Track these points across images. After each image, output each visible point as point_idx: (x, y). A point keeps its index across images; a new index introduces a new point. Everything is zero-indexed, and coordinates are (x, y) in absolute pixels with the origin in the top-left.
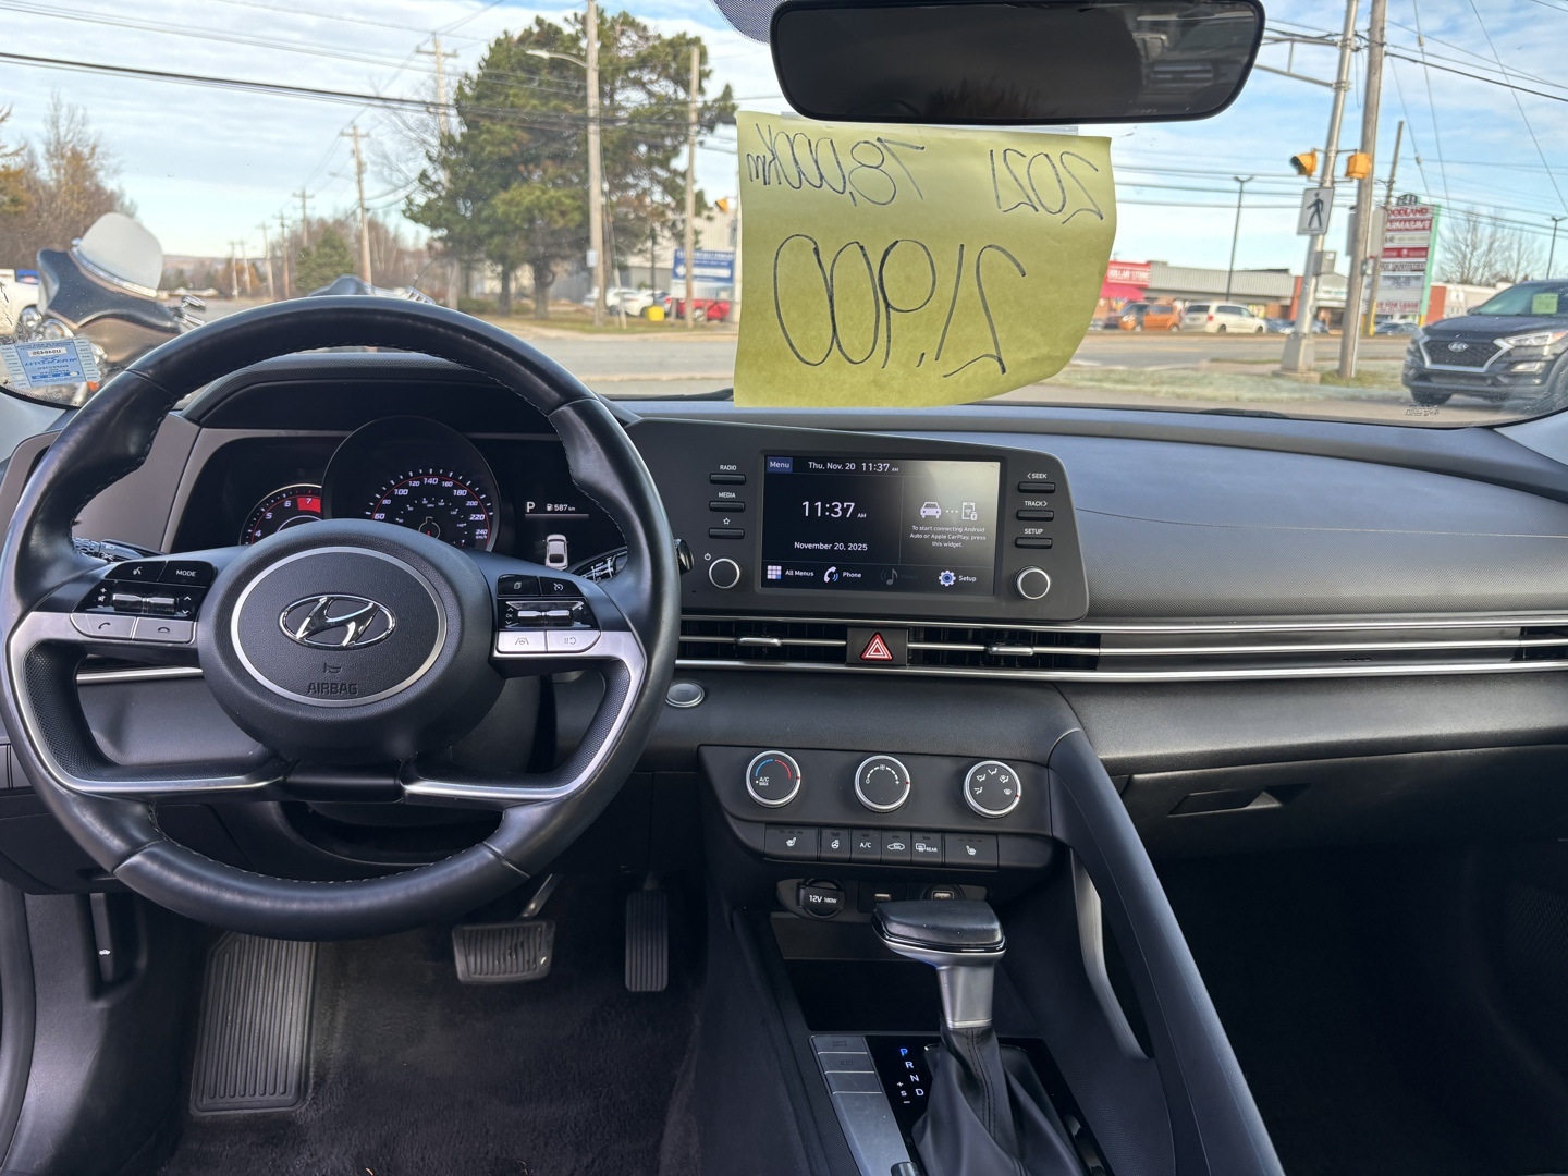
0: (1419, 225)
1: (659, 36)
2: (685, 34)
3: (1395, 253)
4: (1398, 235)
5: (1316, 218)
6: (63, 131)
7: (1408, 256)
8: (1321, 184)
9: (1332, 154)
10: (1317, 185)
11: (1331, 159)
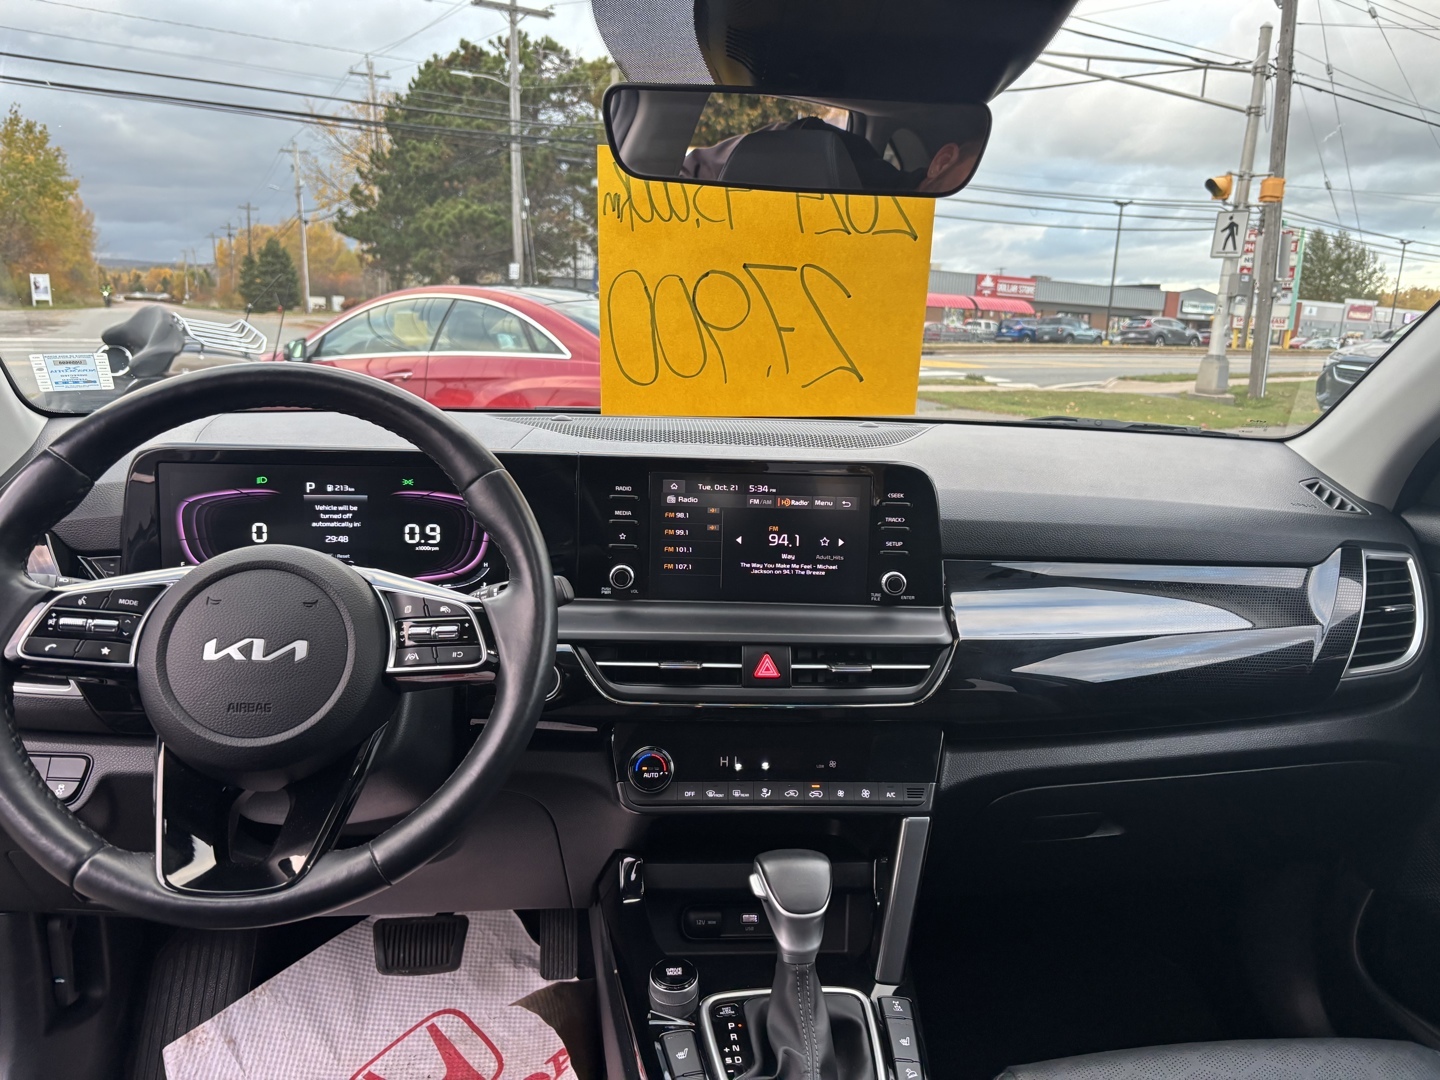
5: (1230, 240)
8: (1236, 207)
9: (1246, 177)
10: (1230, 208)
11: (1245, 182)
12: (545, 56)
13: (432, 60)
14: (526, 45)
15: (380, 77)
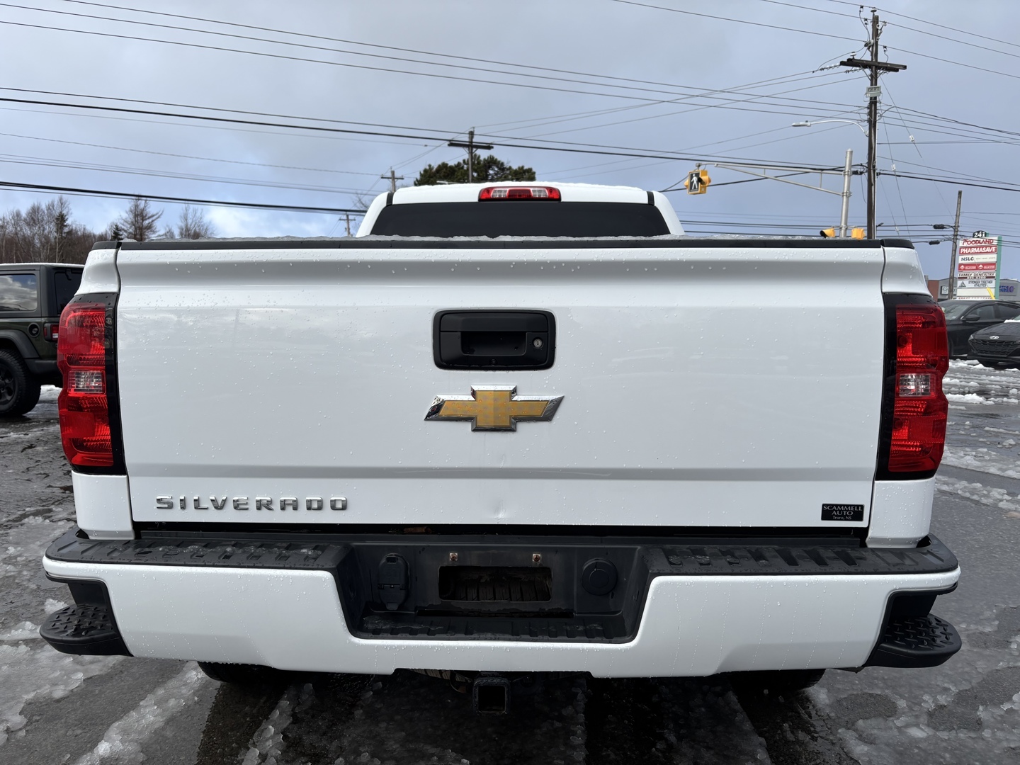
0: (988, 250)
1: (510, 168)
2: (523, 167)
3: (975, 267)
4: (975, 257)
6: (190, 221)
7: (983, 269)
11: (843, 231)
12: (489, 167)
13: (428, 168)
14: (479, 163)
15: (397, 179)
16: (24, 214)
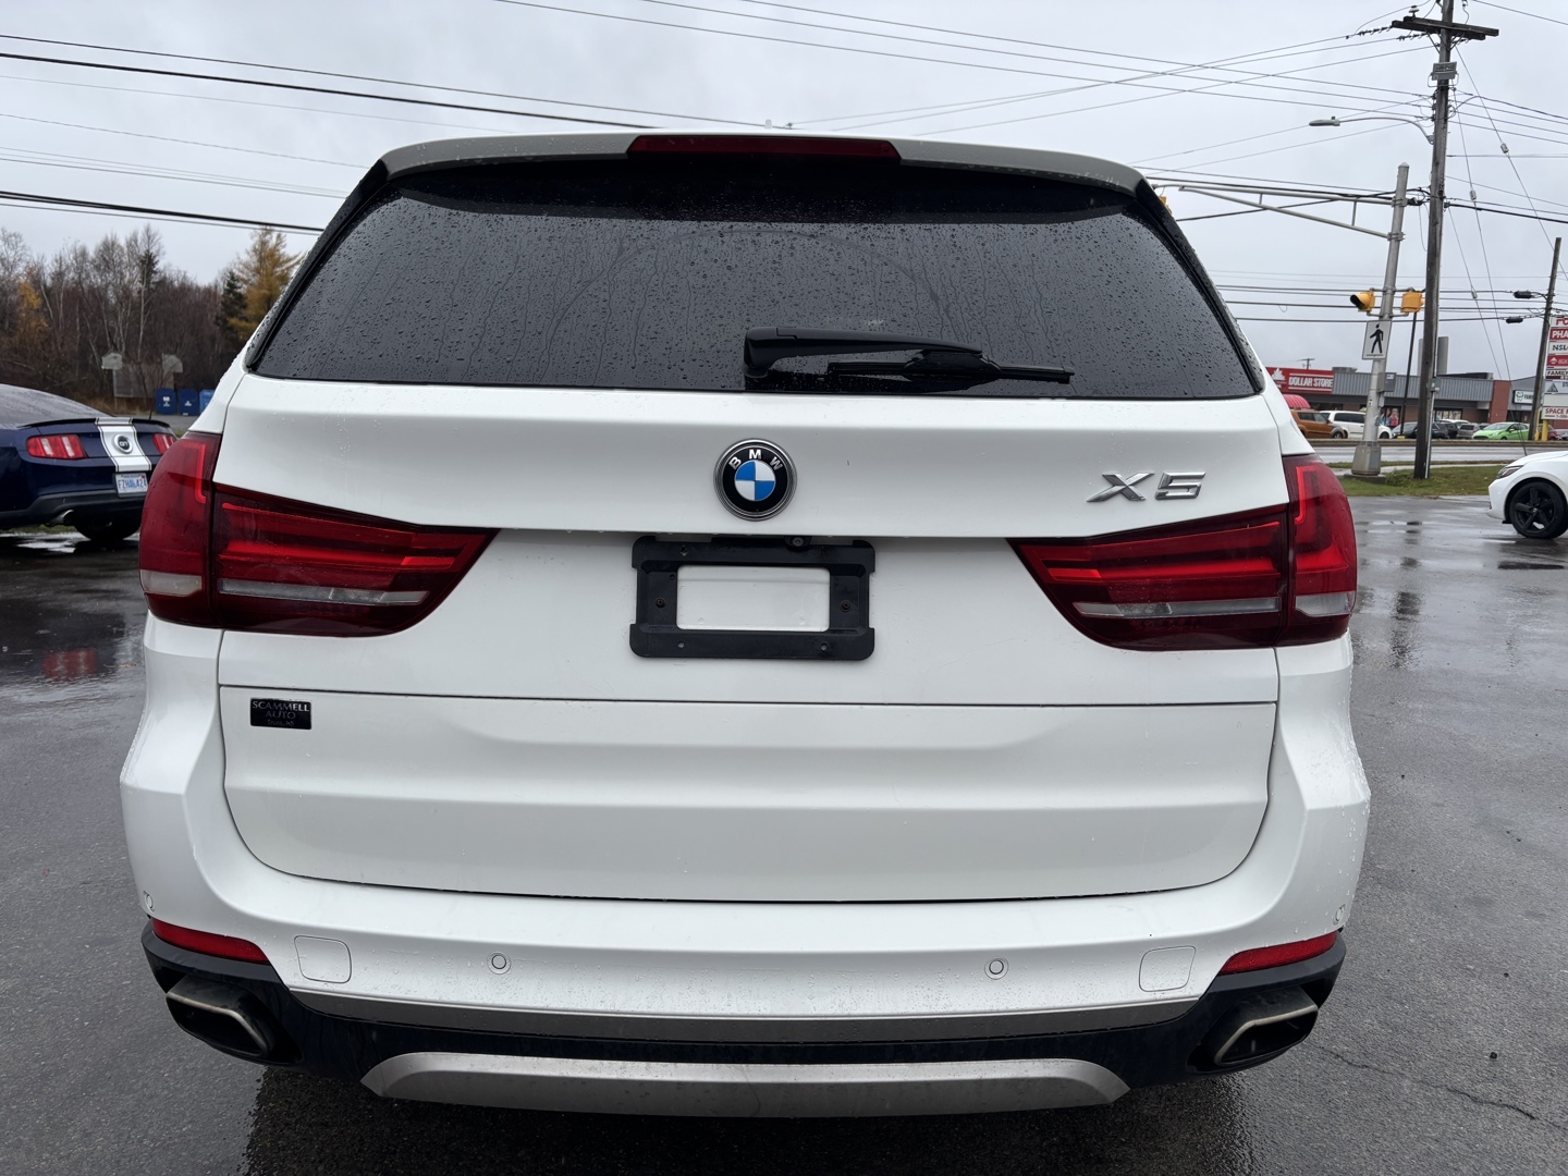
5: (1377, 344)
8: (1381, 317)
9: (1389, 291)
10: (1377, 318)
11: (1388, 296)
16: (91, 254)
